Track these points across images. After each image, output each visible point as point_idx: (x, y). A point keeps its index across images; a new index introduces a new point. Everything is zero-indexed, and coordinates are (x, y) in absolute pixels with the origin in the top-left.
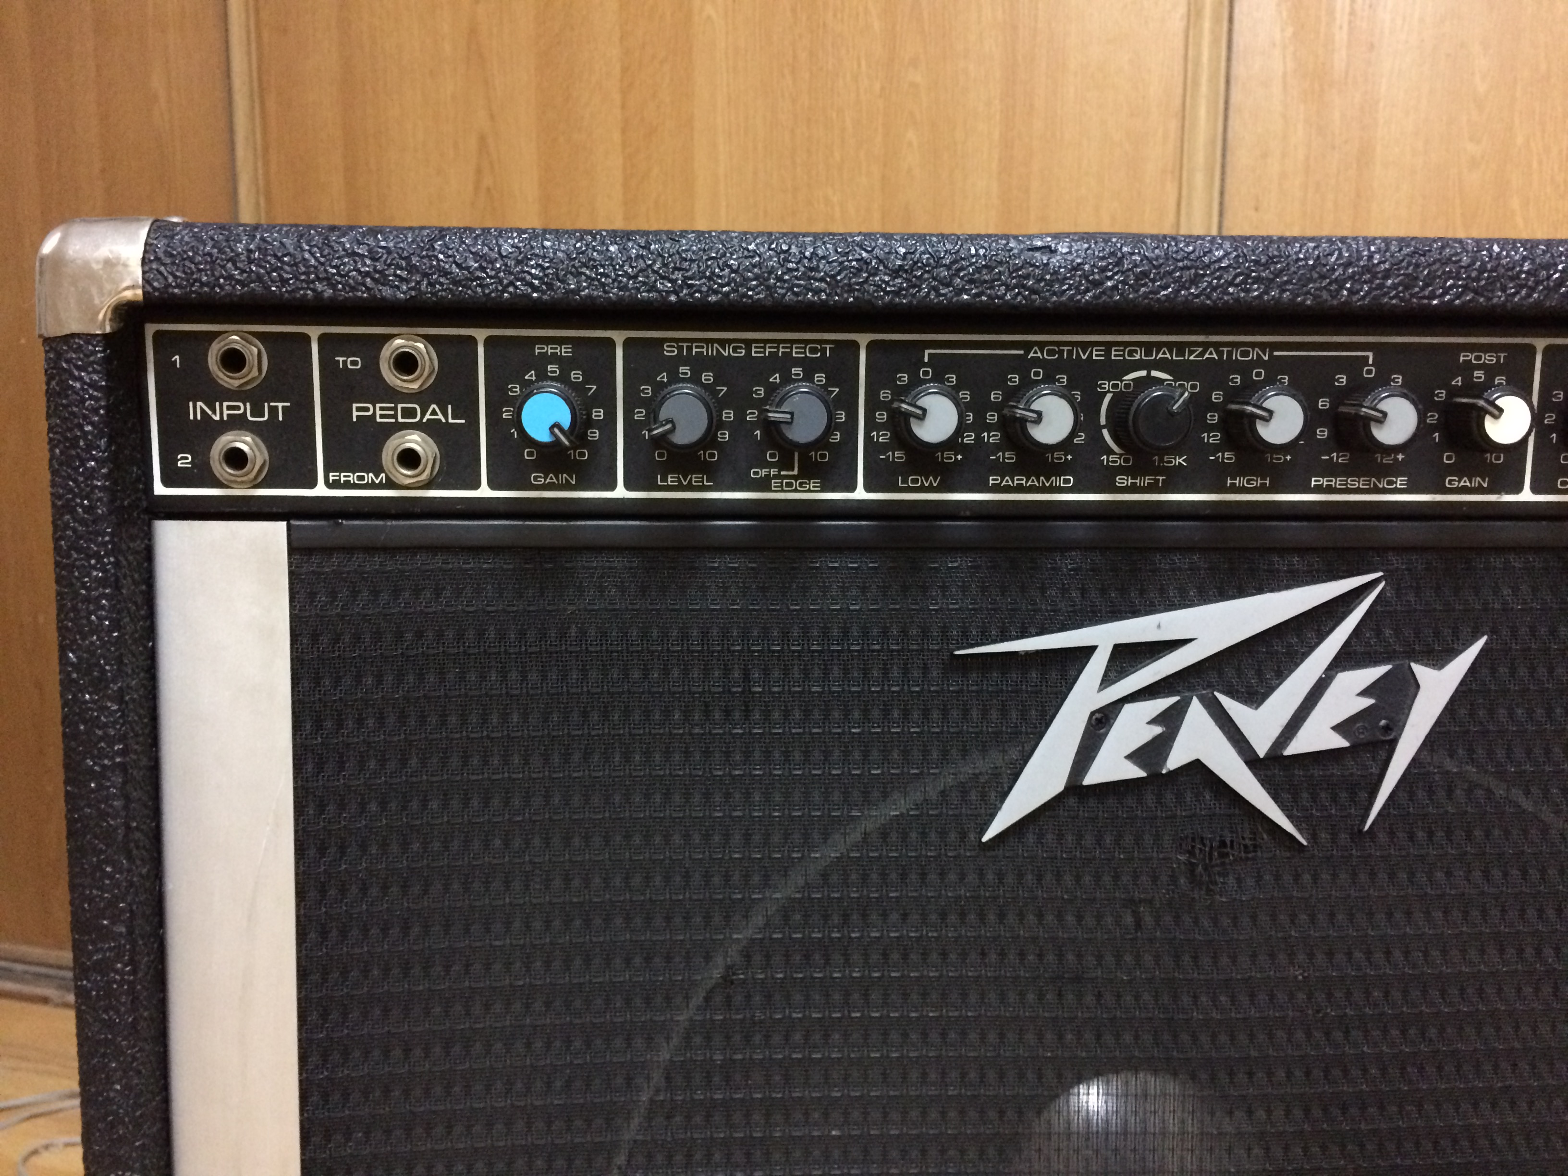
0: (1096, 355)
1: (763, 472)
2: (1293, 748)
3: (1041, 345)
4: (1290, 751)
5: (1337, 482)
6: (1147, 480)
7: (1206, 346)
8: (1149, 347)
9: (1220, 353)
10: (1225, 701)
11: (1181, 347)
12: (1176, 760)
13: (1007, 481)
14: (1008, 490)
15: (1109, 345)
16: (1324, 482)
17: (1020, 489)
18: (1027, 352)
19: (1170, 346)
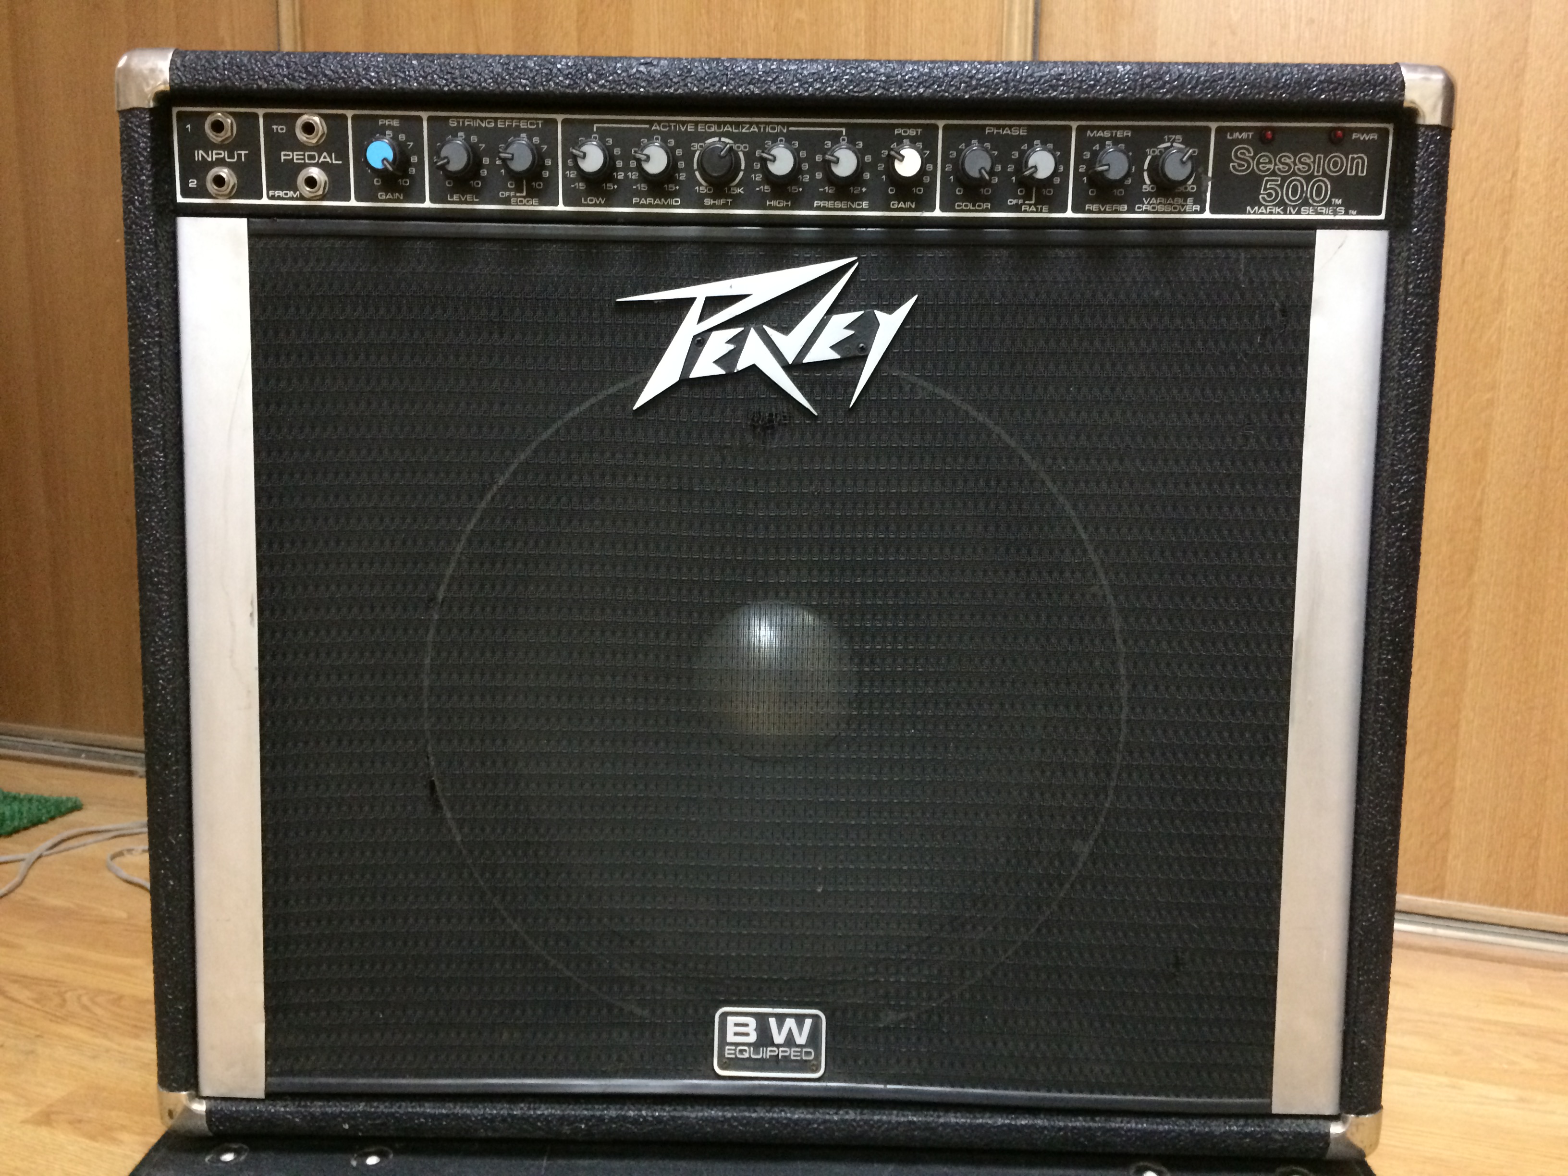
0: (690, 128)
1: (507, 194)
2: (808, 359)
3: (659, 122)
4: (807, 360)
5: (829, 204)
6: (722, 201)
7: (751, 124)
8: (719, 124)
9: (759, 129)
10: (770, 332)
11: (737, 125)
12: (741, 365)
13: (643, 201)
14: (643, 206)
15: (696, 123)
16: (822, 204)
17: (650, 206)
18: (651, 126)
19: (731, 123)
